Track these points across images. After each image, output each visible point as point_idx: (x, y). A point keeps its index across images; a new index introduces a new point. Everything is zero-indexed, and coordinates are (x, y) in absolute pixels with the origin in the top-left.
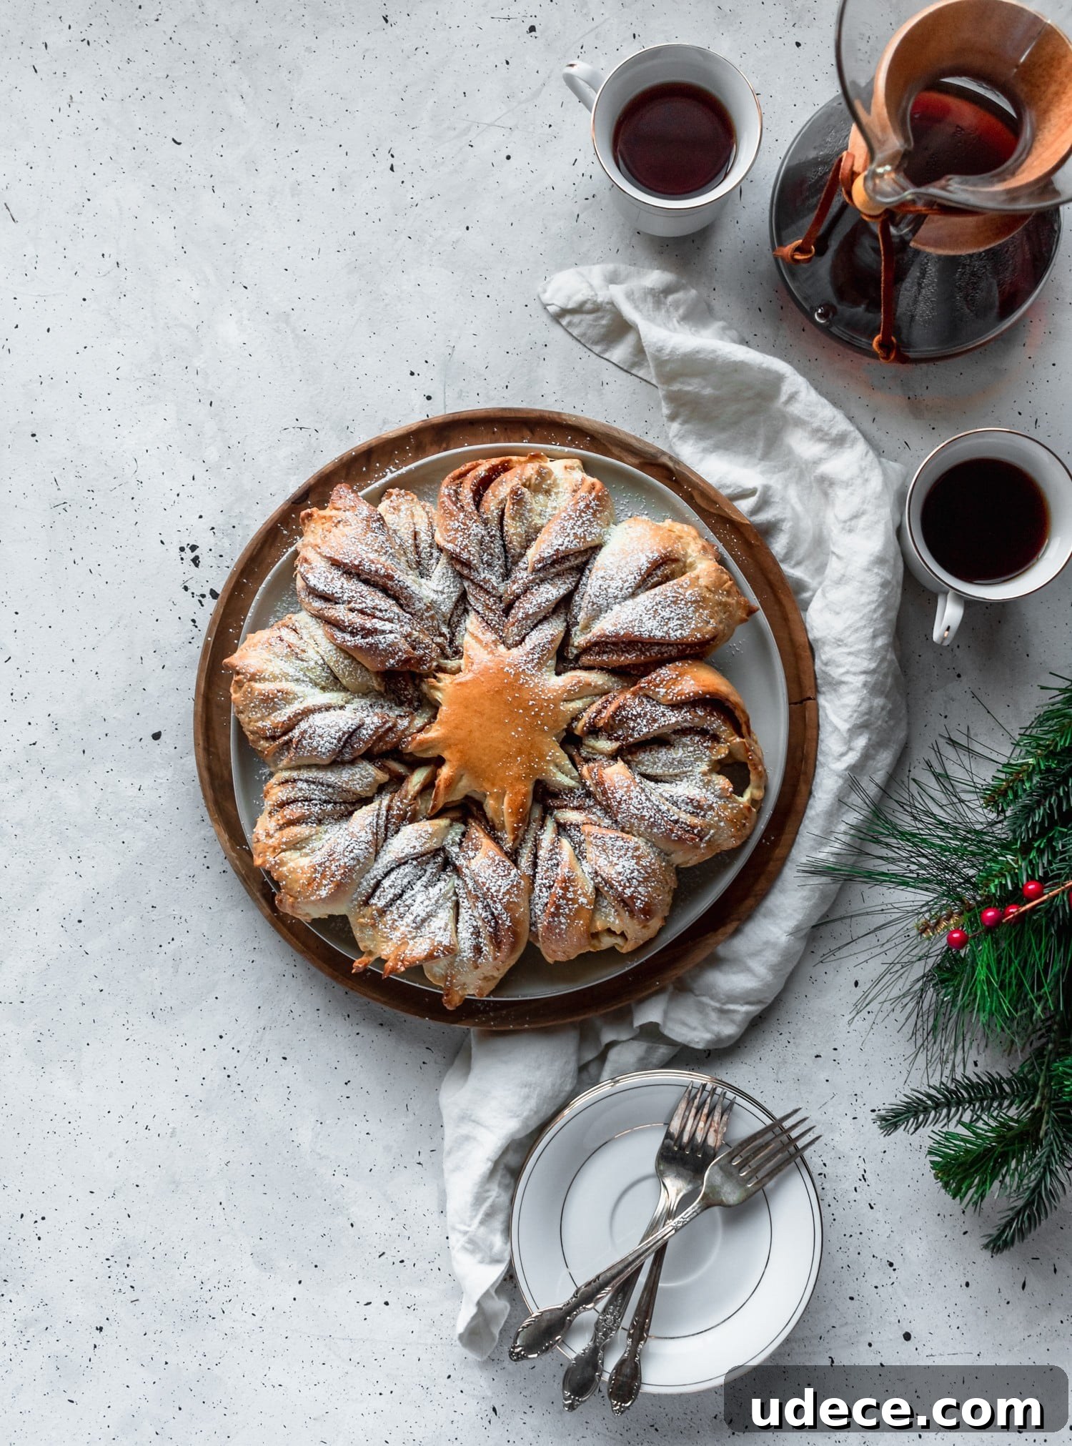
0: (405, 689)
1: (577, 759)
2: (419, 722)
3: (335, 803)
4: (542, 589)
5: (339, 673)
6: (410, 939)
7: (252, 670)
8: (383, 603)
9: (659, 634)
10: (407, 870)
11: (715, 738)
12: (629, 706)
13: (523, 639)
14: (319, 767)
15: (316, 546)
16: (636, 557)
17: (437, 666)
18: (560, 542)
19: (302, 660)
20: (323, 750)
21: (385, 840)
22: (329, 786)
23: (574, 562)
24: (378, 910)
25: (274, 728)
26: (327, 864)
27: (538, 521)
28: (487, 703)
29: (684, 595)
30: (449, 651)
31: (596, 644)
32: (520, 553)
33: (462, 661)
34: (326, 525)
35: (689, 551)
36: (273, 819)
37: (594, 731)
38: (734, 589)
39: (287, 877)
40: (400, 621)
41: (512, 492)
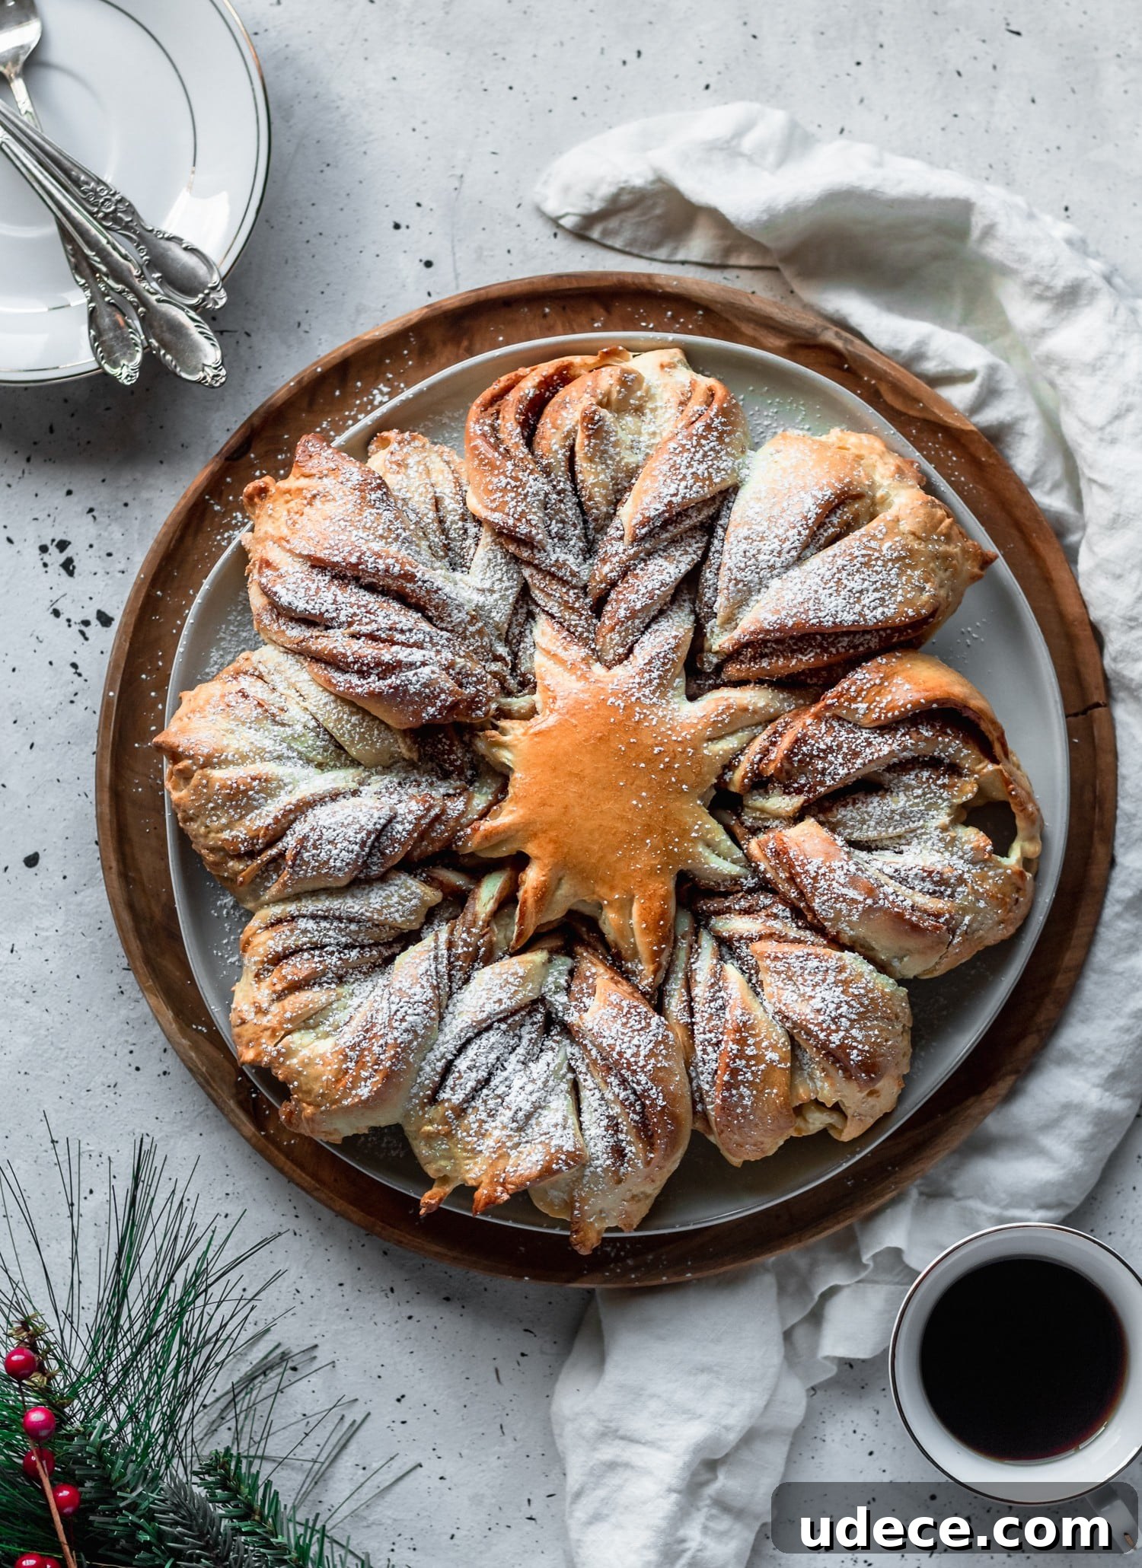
0: (451, 752)
1: (738, 831)
2: (480, 801)
3: (362, 947)
4: (651, 567)
5: (345, 740)
6: (511, 1148)
7: (206, 751)
8: (404, 620)
9: (848, 618)
10: (492, 1040)
11: (954, 769)
12: (812, 737)
13: (631, 650)
14: (331, 892)
15: (280, 541)
16: (796, 499)
17: (498, 709)
18: (672, 491)
19: (283, 725)
20: (338, 864)
21: (450, 996)
22: (351, 920)
23: (696, 518)
24: (453, 1109)
25: (252, 838)
26: (364, 1045)
27: (631, 459)
28: (586, 759)
29: (880, 551)
30: (512, 683)
31: (748, 645)
32: (607, 513)
33: (537, 697)
34: (292, 504)
35: (877, 478)
36: (263, 985)
37: (760, 783)
38: (955, 530)
39: (300, 1073)
40: (434, 645)
41: (583, 418)
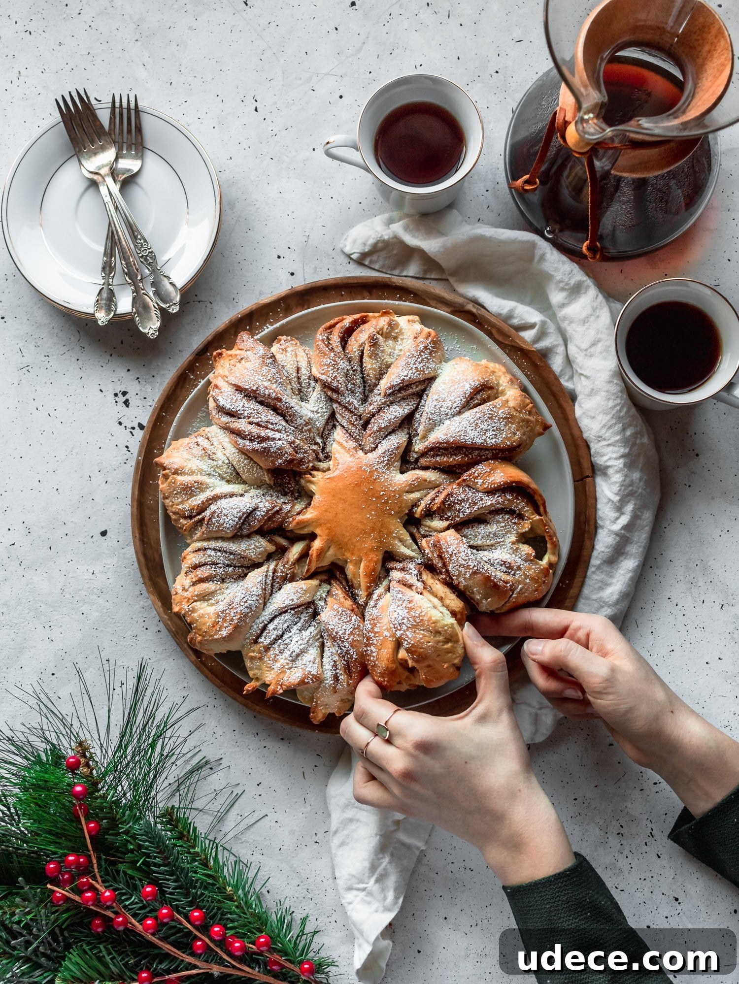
0: (289, 483)
1: (417, 535)
2: (298, 507)
3: (235, 567)
4: (391, 409)
5: (240, 471)
6: (288, 669)
7: (176, 467)
8: (274, 418)
9: (479, 441)
10: (287, 617)
11: (521, 517)
12: (456, 494)
13: (377, 447)
14: (223, 539)
15: (224, 377)
16: (462, 385)
17: (312, 466)
18: (405, 374)
19: (213, 460)
20: (228, 526)
21: (271, 595)
22: (231, 553)
23: (415, 389)
24: (264, 647)
25: (191, 510)
26: (227, 611)
27: (389, 360)
28: (349, 493)
29: (498, 413)
30: (321, 456)
31: (432, 449)
32: (375, 383)
33: (331, 463)
34: (232, 361)
35: (501, 382)
36: (188, 577)
37: (429, 514)
38: (534, 410)
39: (197, 620)
40: (286, 432)
41: (369, 337)
